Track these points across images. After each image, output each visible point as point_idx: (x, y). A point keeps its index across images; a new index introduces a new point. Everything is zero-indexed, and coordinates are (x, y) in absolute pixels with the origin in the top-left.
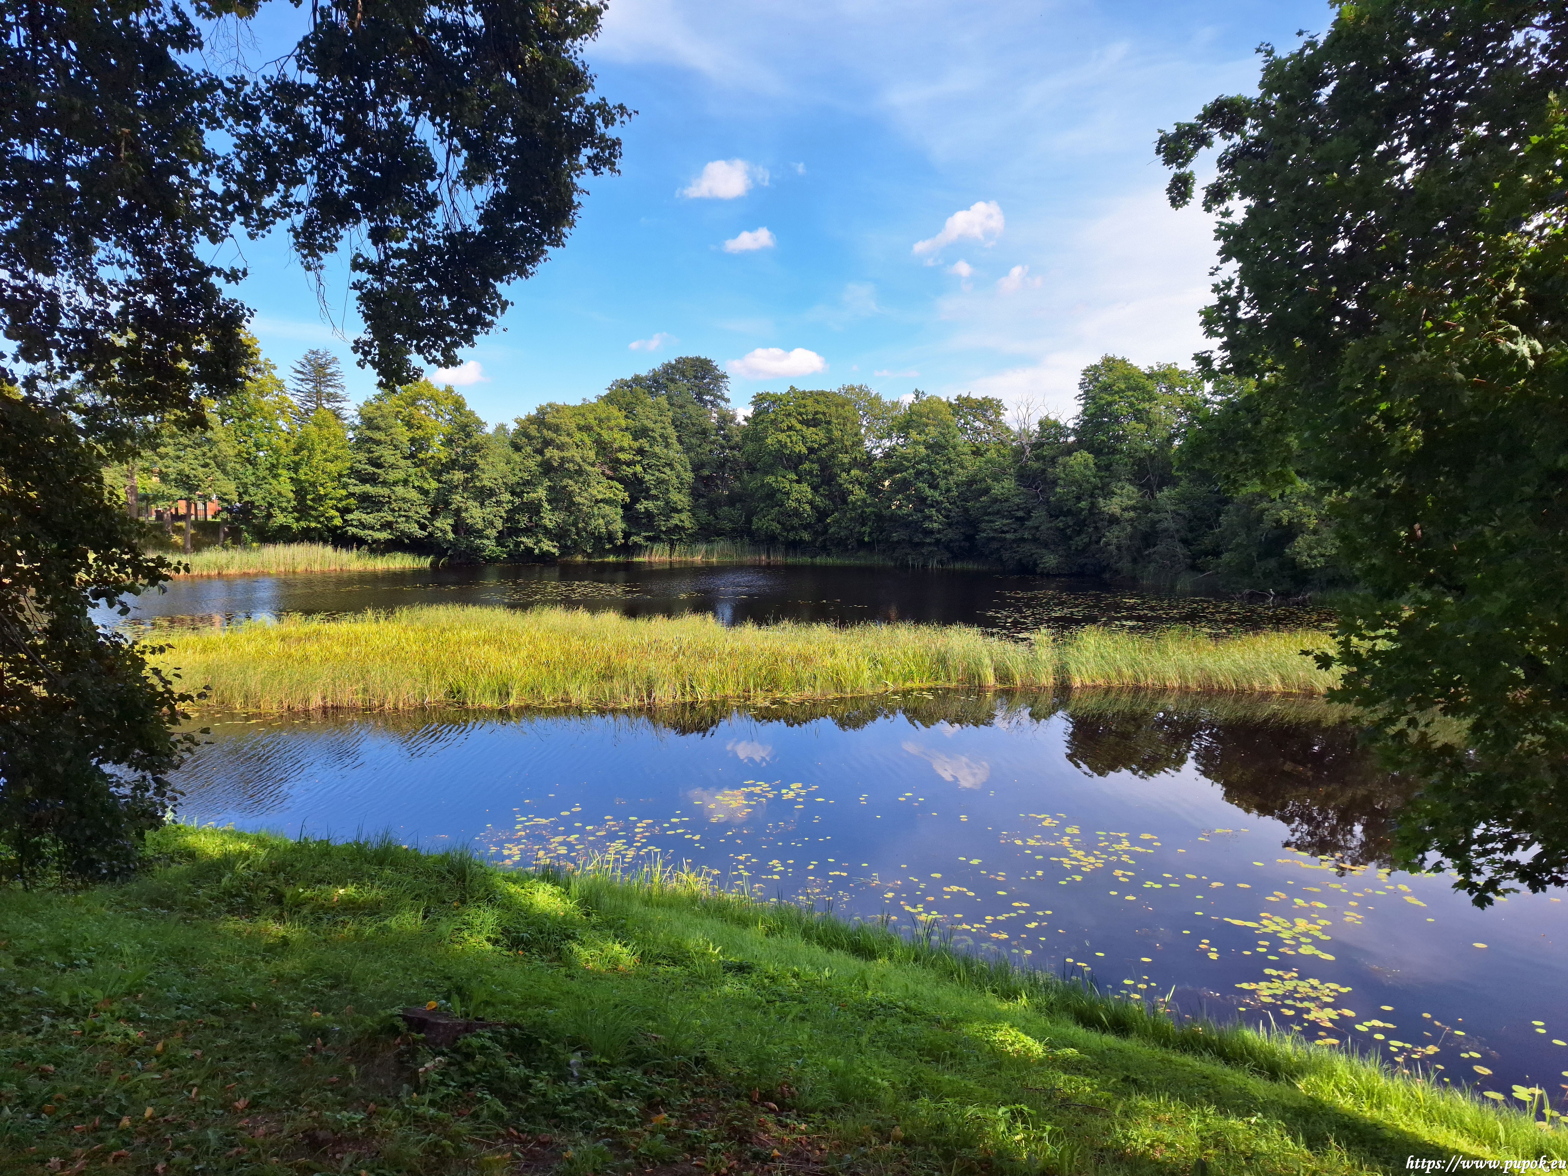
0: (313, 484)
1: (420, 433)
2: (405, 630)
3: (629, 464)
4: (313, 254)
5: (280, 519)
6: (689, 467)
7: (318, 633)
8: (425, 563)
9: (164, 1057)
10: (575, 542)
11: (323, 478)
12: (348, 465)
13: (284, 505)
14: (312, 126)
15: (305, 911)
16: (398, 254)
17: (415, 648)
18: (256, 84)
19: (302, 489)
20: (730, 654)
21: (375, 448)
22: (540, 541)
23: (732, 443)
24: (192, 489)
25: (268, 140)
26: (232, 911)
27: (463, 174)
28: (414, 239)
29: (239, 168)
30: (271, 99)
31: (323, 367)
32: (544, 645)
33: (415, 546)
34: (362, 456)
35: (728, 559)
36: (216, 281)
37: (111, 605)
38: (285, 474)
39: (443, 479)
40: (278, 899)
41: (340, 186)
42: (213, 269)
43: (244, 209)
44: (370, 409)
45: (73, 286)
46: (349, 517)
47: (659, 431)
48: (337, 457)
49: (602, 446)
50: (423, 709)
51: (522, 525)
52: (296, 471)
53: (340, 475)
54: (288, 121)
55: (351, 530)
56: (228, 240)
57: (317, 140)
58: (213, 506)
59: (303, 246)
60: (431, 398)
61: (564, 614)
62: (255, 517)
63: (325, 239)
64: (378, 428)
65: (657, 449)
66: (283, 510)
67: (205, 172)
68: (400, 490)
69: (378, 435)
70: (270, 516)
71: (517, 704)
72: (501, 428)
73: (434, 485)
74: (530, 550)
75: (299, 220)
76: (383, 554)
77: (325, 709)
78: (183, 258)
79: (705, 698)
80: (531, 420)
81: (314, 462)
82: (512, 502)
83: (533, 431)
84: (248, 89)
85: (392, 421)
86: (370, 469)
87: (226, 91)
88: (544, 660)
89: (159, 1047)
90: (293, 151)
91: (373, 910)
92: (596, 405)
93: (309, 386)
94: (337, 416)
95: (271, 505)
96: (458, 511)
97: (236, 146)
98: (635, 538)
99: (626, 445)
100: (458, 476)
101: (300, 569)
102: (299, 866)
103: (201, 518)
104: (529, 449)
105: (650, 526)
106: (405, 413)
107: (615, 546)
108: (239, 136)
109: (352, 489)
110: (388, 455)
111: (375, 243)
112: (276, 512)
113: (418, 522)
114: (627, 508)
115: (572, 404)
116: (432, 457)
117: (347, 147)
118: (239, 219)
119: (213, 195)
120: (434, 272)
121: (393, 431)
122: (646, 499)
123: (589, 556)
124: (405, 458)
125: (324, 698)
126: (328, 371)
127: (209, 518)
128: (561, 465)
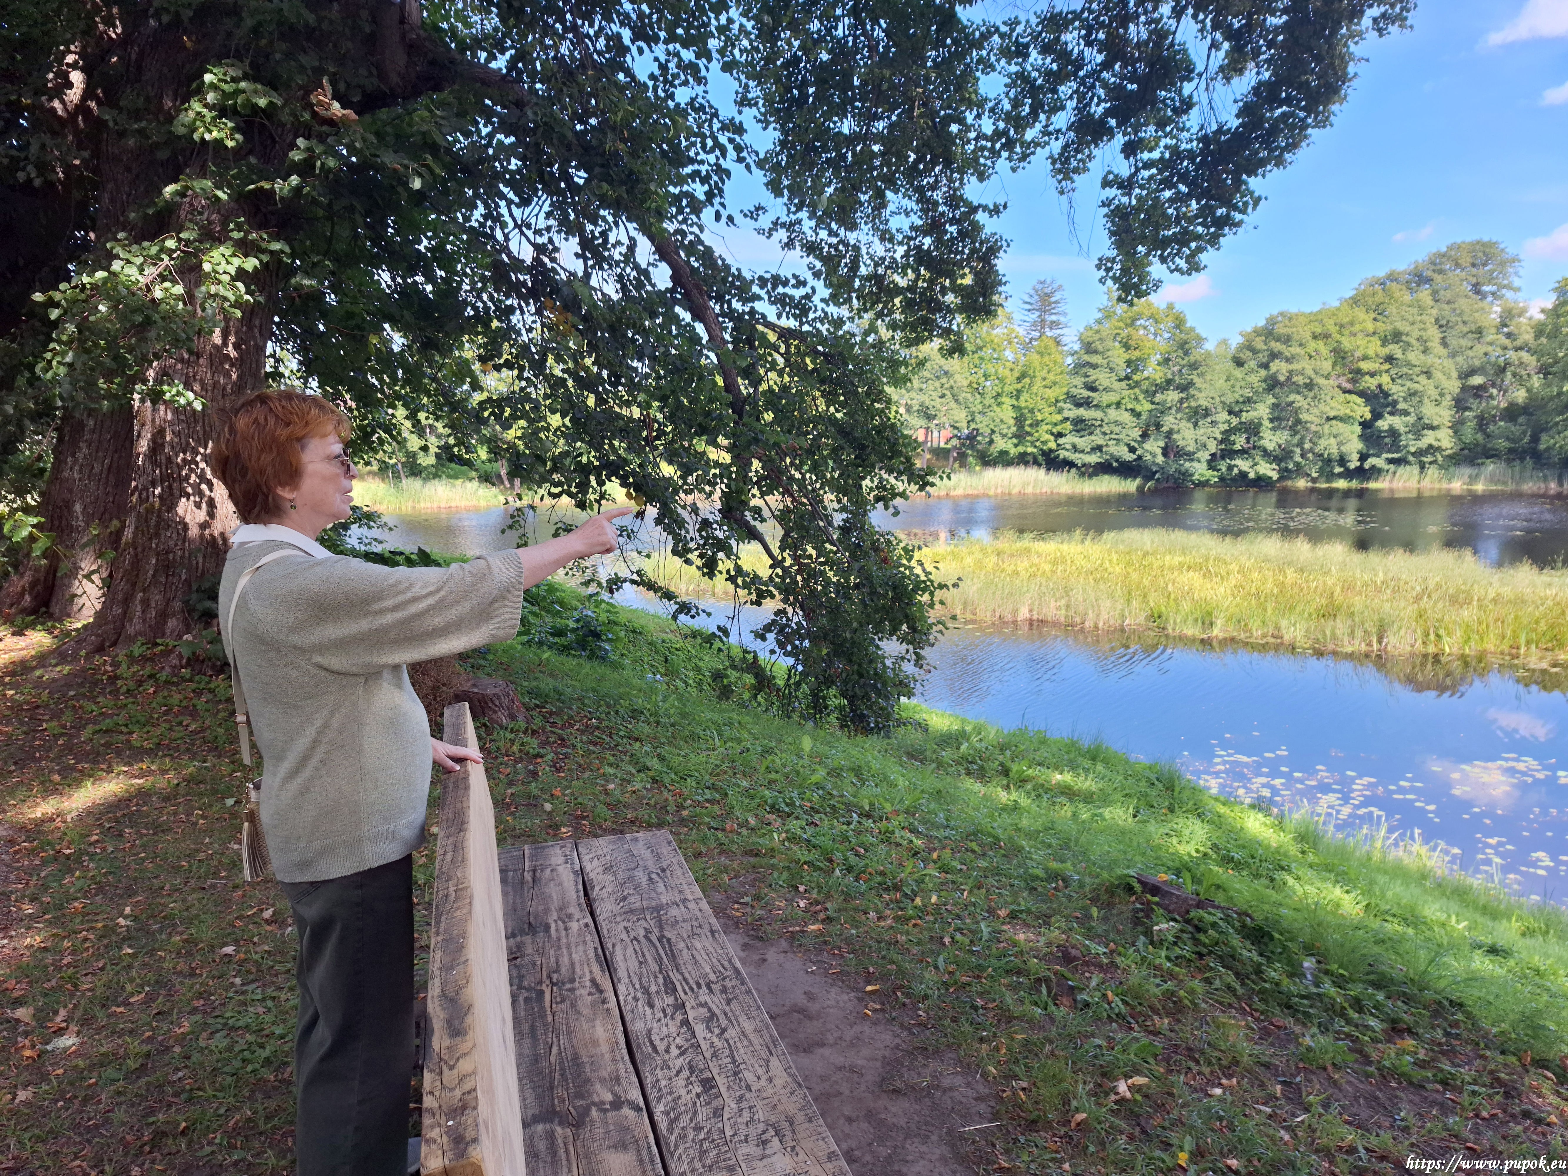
0: (1031, 411)
1: (1137, 353)
2: (1109, 552)
3: (1372, 375)
4: (1067, 177)
5: (1001, 444)
6: (1455, 374)
7: (1028, 550)
8: (1131, 486)
9: (939, 864)
10: (1298, 465)
11: (1041, 404)
12: (1065, 390)
13: (1005, 431)
14: (1076, 51)
15: (1029, 786)
16: (1147, 165)
17: (1118, 570)
18: (1027, 22)
19: (1022, 415)
20: (1495, 601)
21: (1091, 371)
22: (1256, 464)
23: (1518, 343)
24: (930, 418)
25: (1035, 74)
26: (969, 773)
27: (1222, 68)
28: (1166, 147)
29: (1007, 107)
30: (1040, 33)
31: (1048, 295)
32: (1255, 575)
33: (1125, 470)
34: (1079, 381)
35: (1500, 488)
36: (981, 217)
37: (887, 508)
38: (1007, 401)
39: (1156, 400)
40: (1006, 772)
41: (1098, 105)
42: (980, 206)
43: (1009, 145)
44: (1090, 333)
45: (871, 238)
46: (1061, 441)
47: (1416, 333)
48: (1055, 383)
49: (1340, 355)
50: (1122, 630)
51: (1237, 447)
52: (1018, 399)
53: (1057, 401)
54: (1054, 52)
55: (1063, 454)
56: (993, 177)
57: (1079, 63)
58: (947, 432)
59: (1060, 171)
60: (1152, 317)
61: (1279, 545)
62: (979, 443)
63: (1079, 161)
64: (1096, 352)
65: (1412, 356)
66: (1004, 436)
67: (979, 116)
68: (1113, 413)
69: (1095, 359)
70: (991, 442)
71: (1221, 635)
72: (1224, 342)
73: (1148, 406)
74: (1243, 475)
75: (1056, 146)
76: (1090, 476)
77: (1031, 622)
78: (954, 200)
79: (1455, 650)
80: (1257, 332)
81: (1035, 389)
82: (1229, 422)
83: (1259, 344)
84: (1019, 29)
85: (1109, 343)
86: (1086, 393)
87: (1002, 36)
88: (1253, 590)
89: (935, 855)
90: (1055, 79)
91: (1088, 798)
92: (1338, 309)
93: (1034, 316)
94: (1058, 343)
95: (993, 432)
96: (1170, 433)
97: (1006, 85)
98: (1371, 461)
99: (1371, 353)
100: (1172, 396)
101: (1015, 491)
102: (1022, 747)
103: (935, 445)
104: (1252, 364)
105: (1395, 446)
106: (1124, 334)
107: (1347, 469)
108: (1009, 76)
109: (1066, 414)
110: (1102, 378)
111: (1127, 158)
112: (997, 438)
113: (1128, 445)
114: (1365, 425)
115: (1307, 310)
116: (1147, 379)
117: (1107, 65)
118: (1005, 154)
119: (985, 137)
120: (1183, 178)
121: (1109, 353)
122: (1392, 414)
123: (1314, 480)
124: (1120, 380)
125: (1031, 611)
126: (1053, 299)
127: (942, 445)
128: (1289, 379)
